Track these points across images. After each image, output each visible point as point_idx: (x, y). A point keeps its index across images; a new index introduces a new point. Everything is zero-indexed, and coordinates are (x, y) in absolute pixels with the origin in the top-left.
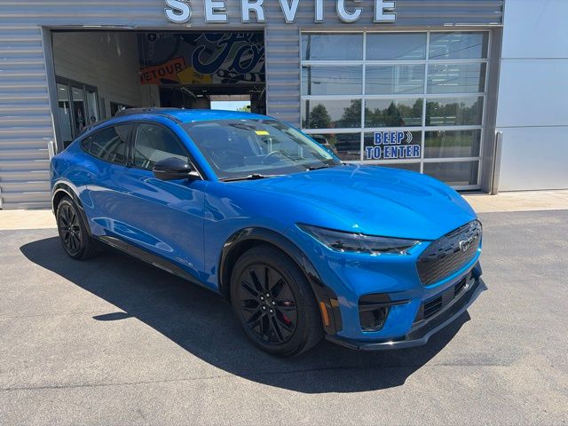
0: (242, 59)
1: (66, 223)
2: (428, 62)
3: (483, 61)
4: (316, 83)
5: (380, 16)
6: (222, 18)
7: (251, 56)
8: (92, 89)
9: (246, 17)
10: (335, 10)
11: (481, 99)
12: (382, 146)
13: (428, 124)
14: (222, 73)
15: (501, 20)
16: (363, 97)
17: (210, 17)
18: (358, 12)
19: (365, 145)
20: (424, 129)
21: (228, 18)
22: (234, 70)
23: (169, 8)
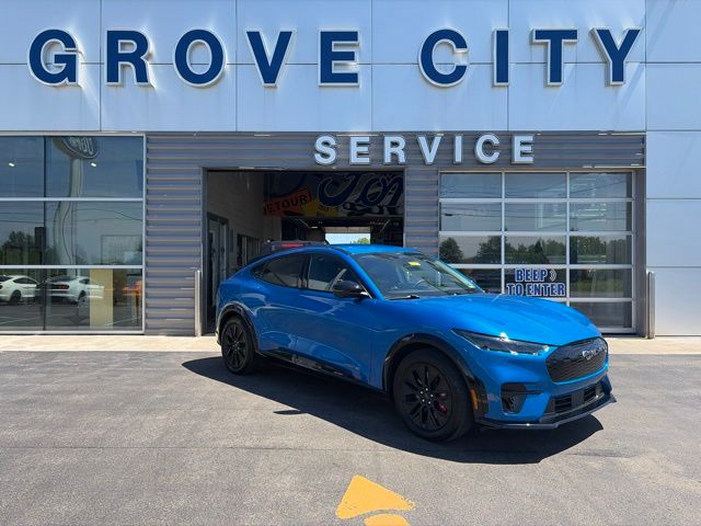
0: (370, 192)
1: (231, 341)
2: (568, 201)
3: (628, 200)
4: (447, 215)
5: (518, 158)
6: (366, 160)
7: (380, 189)
8: (224, 222)
9: (388, 159)
10: (474, 152)
11: (629, 237)
12: (524, 283)
13: (573, 261)
14: (348, 206)
15: (643, 161)
16: (503, 234)
17: (354, 159)
18: (496, 155)
19: (506, 282)
20: (568, 267)
21: (372, 160)
22: (361, 202)
23: (318, 152)
